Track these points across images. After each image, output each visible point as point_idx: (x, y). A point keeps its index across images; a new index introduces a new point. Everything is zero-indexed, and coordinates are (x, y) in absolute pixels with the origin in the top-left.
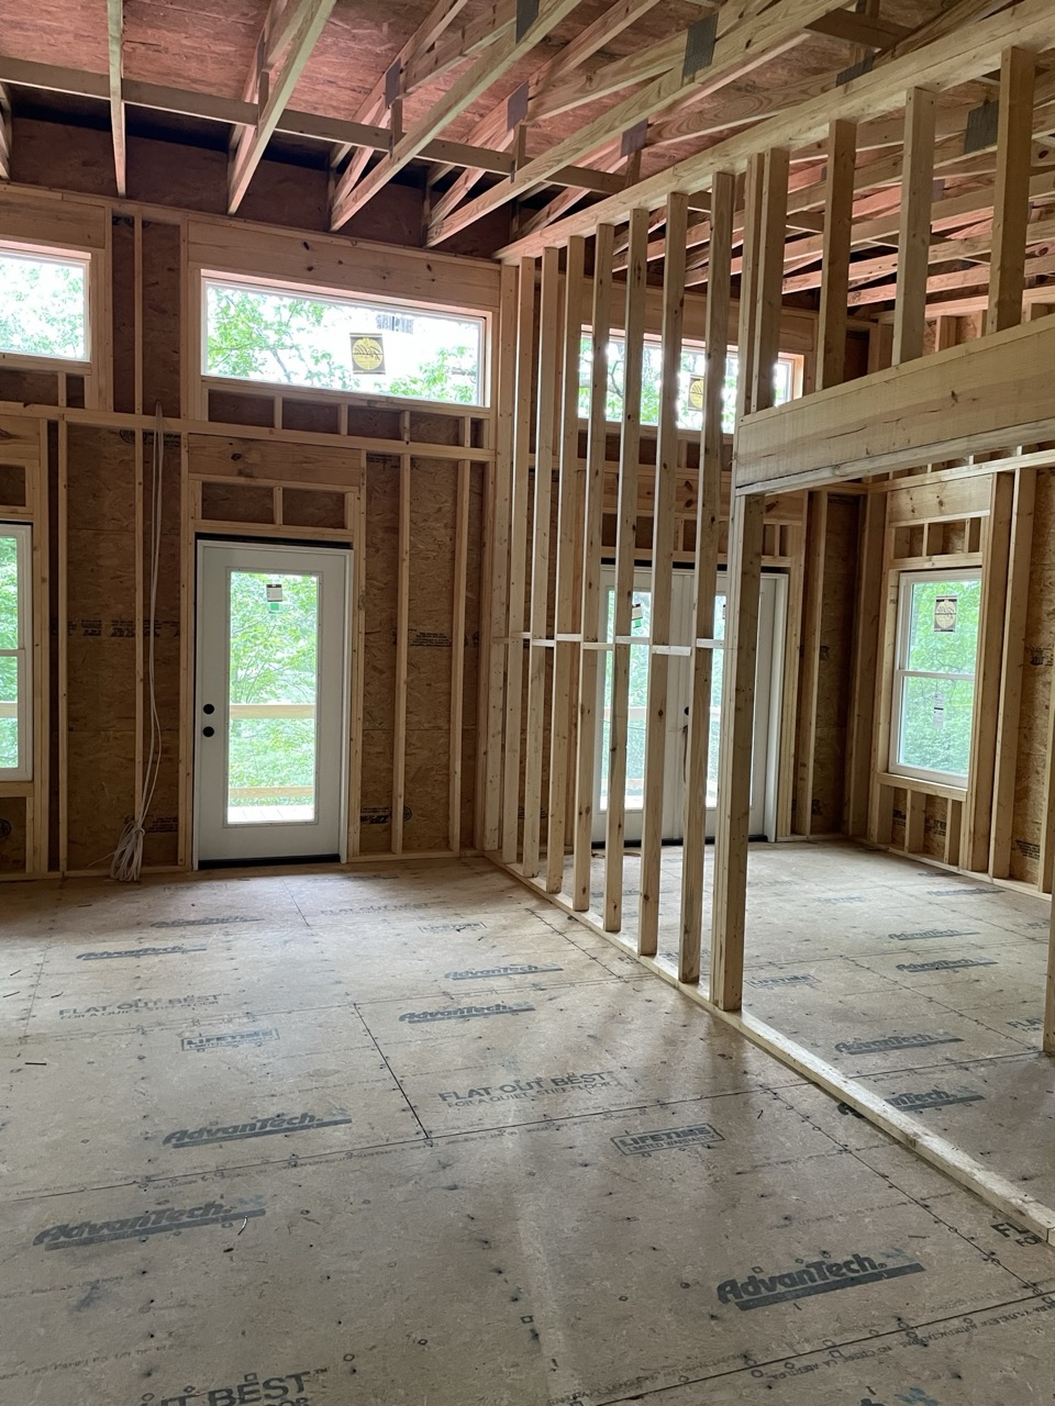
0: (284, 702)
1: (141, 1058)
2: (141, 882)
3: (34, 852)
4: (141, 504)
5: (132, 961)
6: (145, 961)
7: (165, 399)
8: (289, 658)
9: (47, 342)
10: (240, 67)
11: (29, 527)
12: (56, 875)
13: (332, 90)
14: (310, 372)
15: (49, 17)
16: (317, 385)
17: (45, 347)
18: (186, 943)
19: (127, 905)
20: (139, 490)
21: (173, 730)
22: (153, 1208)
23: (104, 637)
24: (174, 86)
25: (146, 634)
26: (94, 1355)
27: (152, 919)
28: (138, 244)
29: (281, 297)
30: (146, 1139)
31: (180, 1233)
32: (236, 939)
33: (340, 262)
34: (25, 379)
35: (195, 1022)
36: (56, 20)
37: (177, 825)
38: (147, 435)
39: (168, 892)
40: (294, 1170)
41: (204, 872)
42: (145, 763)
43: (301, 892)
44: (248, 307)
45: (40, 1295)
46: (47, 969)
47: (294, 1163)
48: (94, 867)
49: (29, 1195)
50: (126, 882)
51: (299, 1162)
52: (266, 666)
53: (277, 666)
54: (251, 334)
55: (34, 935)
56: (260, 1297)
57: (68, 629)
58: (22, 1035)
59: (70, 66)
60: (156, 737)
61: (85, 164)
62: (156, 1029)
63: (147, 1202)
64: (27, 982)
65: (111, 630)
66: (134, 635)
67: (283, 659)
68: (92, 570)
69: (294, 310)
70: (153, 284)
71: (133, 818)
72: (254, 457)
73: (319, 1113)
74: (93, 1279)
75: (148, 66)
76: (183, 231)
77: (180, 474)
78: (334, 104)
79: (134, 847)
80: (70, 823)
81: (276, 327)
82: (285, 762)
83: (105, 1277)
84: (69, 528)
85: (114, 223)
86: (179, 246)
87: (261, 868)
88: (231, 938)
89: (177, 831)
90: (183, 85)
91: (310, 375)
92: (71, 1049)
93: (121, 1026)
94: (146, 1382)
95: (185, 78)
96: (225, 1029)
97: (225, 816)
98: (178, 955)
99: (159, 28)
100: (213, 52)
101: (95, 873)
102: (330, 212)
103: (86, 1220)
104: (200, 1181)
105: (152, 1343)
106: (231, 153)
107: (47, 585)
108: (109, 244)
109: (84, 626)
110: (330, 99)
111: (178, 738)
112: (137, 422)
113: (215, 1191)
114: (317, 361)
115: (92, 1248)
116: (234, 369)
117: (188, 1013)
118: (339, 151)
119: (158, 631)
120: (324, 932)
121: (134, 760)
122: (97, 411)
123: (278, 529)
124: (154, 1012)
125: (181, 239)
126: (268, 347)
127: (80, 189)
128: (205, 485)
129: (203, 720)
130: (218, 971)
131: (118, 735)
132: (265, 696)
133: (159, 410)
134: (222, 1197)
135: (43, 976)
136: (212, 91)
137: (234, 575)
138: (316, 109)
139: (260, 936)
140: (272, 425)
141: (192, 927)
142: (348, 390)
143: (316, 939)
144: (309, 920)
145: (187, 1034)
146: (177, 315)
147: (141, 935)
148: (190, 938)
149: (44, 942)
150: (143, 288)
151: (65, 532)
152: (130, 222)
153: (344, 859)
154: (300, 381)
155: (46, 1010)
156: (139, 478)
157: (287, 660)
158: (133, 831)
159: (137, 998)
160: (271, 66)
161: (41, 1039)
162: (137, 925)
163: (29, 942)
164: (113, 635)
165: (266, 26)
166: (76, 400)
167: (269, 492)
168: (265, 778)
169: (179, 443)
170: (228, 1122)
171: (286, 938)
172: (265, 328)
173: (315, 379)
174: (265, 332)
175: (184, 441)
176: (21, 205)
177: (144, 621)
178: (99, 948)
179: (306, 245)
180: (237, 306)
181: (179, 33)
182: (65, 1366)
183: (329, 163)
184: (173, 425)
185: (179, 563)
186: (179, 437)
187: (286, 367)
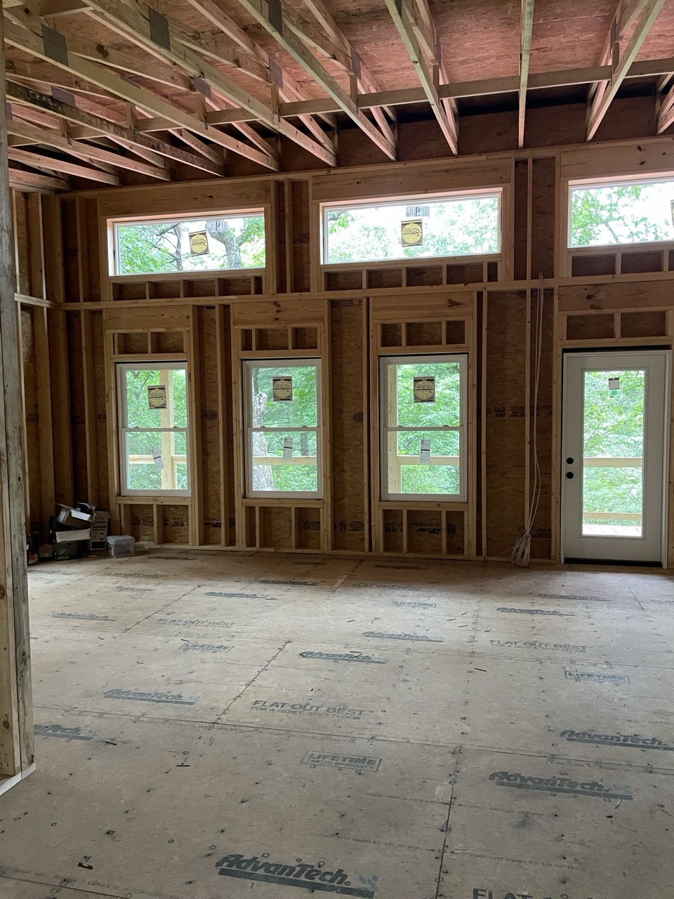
0: (608, 456)
1: (541, 678)
2: (529, 567)
3: (469, 543)
4: (529, 335)
5: (529, 616)
6: (537, 617)
7: (545, 268)
8: (611, 426)
9: (467, 246)
10: (598, 45)
11: (466, 355)
12: (479, 558)
13: (661, 40)
14: (631, 233)
15: (483, 51)
16: (637, 240)
17: (466, 249)
18: (562, 610)
19: (523, 581)
20: (528, 325)
21: (547, 474)
22: (558, 776)
23: (507, 417)
24: (554, 70)
25: (532, 414)
26: (530, 860)
27: (538, 591)
28: (530, 176)
29: (612, 187)
30: (549, 730)
31: (576, 797)
32: (594, 611)
33: (664, 154)
34: (465, 269)
35: (572, 662)
36: (487, 51)
37: (550, 534)
38: (533, 291)
39: (546, 576)
40: (650, 775)
41: (568, 565)
42: (531, 494)
43: (636, 585)
44: (590, 198)
45: (495, 811)
46: (481, 614)
47: (650, 770)
48: (500, 556)
49: (484, 749)
50: (520, 567)
51: (653, 770)
52: (596, 432)
53: (602, 431)
54: (591, 215)
55: (471, 592)
56: (634, 855)
57: (487, 414)
58: (471, 651)
59: (493, 77)
60: (538, 478)
61: (499, 134)
62: (549, 662)
63: (553, 771)
64: (471, 620)
65: (511, 413)
66: (524, 416)
67: (607, 427)
68: (500, 378)
69: (620, 194)
70: (538, 198)
71: (524, 528)
72: (601, 296)
73: (665, 740)
74: (526, 811)
75: (539, 63)
76: (557, 160)
77: (553, 313)
78: (661, 49)
79: (525, 547)
80: (488, 528)
81: (608, 207)
82: (610, 496)
83: (533, 812)
84: (488, 354)
85: (516, 166)
86: (554, 170)
87: (606, 566)
88: (590, 610)
89: (550, 537)
90: (560, 67)
91: (632, 235)
92: (499, 665)
93: (526, 656)
94: (562, 886)
95: (561, 63)
96: (592, 670)
97: (581, 530)
98: (557, 617)
99: (547, 36)
100: (581, 41)
101: (502, 559)
102: (657, 121)
103: (519, 773)
104: (587, 767)
105: (565, 862)
106: (589, 102)
107: (476, 388)
108: (513, 179)
109: (495, 411)
110: (659, 46)
111: (551, 480)
112: (528, 284)
113: (597, 775)
114: (636, 224)
115: (523, 791)
116: (580, 241)
117: (567, 655)
118: (663, 80)
119: (539, 412)
120: (655, 614)
121: (524, 492)
122: (506, 282)
123: (619, 341)
124: (546, 650)
125: (556, 165)
126: (602, 222)
127: (496, 151)
128: (569, 318)
129: (566, 468)
130: (584, 631)
131: (515, 476)
132: (595, 452)
133: (541, 276)
134: (602, 780)
135: (479, 618)
136: (578, 66)
137: (586, 374)
138: (648, 56)
139: (610, 611)
140: (614, 273)
141: (564, 600)
142: (660, 240)
143: (650, 619)
144: (643, 605)
145: (568, 669)
146: (553, 214)
147: (533, 601)
148: (565, 607)
149: (478, 598)
150: (533, 200)
151: (485, 356)
152: (525, 162)
153: (665, 566)
154: (625, 240)
155: (483, 639)
156: (529, 318)
157: (610, 428)
158: (524, 536)
159: (534, 640)
160: (621, 38)
161: (482, 655)
162: (529, 594)
163: (469, 596)
164: (512, 416)
165: (618, 13)
166: (493, 277)
167: (612, 316)
168: (598, 506)
169: (553, 293)
170: (601, 732)
171: (628, 615)
172: (601, 209)
173: (635, 237)
174: (600, 212)
175: (555, 292)
176: (465, 168)
177: (530, 406)
178: (510, 605)
179: (640, 148)
180: (582, 200)
181: (559, 35)
182: (513, 861)
183: (656, 89)
184: (550, 283)
185: (551, 369)
186: (553, 290)
187: (615, 233)
